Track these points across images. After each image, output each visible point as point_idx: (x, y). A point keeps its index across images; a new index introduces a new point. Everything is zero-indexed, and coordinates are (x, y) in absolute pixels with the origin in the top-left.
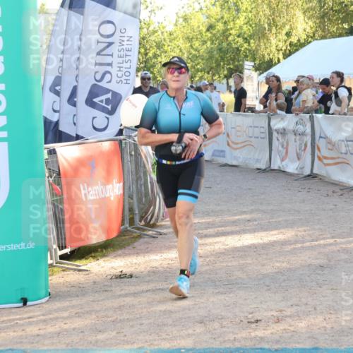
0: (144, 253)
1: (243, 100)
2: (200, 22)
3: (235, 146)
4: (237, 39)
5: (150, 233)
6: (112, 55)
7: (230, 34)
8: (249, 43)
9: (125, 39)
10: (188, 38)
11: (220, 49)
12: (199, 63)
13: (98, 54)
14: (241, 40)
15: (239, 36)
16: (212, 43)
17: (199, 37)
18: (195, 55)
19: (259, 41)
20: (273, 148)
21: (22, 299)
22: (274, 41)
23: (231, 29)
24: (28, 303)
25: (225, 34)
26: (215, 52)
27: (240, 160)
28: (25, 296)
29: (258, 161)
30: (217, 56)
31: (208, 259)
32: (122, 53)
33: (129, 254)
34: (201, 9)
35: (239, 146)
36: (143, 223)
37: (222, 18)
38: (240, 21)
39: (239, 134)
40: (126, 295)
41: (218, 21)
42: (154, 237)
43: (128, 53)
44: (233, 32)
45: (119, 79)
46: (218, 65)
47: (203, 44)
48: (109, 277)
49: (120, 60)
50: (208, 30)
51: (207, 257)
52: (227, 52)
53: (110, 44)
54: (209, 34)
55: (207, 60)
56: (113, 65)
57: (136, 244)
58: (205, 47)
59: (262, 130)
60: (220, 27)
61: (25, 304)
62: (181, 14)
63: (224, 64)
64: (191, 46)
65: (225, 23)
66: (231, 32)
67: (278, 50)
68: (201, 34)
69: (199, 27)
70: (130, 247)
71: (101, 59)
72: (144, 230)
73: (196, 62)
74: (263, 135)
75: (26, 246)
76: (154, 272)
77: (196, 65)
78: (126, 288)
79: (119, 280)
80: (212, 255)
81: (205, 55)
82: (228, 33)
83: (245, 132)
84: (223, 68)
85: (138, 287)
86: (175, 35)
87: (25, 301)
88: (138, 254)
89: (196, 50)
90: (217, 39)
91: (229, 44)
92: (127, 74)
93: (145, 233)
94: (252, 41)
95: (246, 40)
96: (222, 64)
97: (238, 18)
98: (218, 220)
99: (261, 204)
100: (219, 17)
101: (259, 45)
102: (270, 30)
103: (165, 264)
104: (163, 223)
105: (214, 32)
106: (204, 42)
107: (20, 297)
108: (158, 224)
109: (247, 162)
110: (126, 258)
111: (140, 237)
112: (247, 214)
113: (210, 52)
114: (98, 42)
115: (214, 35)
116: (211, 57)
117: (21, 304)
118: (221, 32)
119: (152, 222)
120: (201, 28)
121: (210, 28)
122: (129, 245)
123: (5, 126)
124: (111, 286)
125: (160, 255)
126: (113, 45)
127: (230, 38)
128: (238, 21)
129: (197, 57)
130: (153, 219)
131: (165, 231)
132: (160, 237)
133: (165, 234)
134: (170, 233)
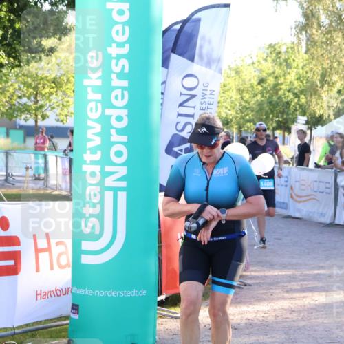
0: (235, 303)
1: (306, 155)
2: (251, 76)
3: (299, 199)
4: (287, 94)
6: (194, 107)
7: (281, 89)
8: (299, 97)
9: (208, 92)
10: (239, 90)
11: (270, 103)
12: (248, 114)
13: (181, 105)
14: (291, 96)
15: (289, 91)
16: (263, 96)
17: (250, 89)
18: (245, 106)
19: (311, 96)
20: (339, 203)
22: (325, 96)
23: (282, 84)
25: (276, 88)
26: (266, 105)
27: (304, 213)
28: (135, 342)
29: (322, 215)
30: (267, 109)
31: (302, 314)
32: (204, 106)
34: (253, 63)
35: (303, 199)
37: (274, 73)
38: (292, 77)
39: (303, 187)
41: (269, 75)
42: (240, 288)
43: (210, 106)
44: (283, 87)
46: (267, 117)
47: (254, 97)
48: (208, 327)
50: (259, 83)
51: (300, 312)
52: (277, 104)
53: (193, 96)
54: (260, 88)
55: (257, 112)
56: (195, 116)
58: (255, 99)
59: (328, 185)
60: (271, 81)
62: (233, 66)
63: (273, 117)
64: (242, 98)
65: (276, 77)
66: (281, 87)
67: (329, 107)
68: (252, 87)
69: (250, 80)
71: (183, 110)
73: (246, 113)
74: (328, 190)
75: (138, 293)
77: (246, 116)
80: (304, 310)
82: (278, 87)
83: (310, 186)
84: (272, 120)
85: (240, 339)
86: (229, 86)
89: (246, 102)
90: (267, 92)
91: (280, 98)
94: (302, 96)
95: (296, 95)
96: (271, 116)
97: (289, 73)
98: (297, 273)
100: (271, 71)
101: (311, 101)
102: (322, 87)
103: (260, 316)
104: (244, 273)
105: (265, 85)
106: (255, 95)
107: (130, 343)
109: (311, 215)
113: (260, 104)
114: (181, 94)
115: (265, 88)
116: (261, 109)
118: (271, 86)
120: (252, 81)
121: (261, 81)
125: (251, 307)
126: (196, 97)
127: (280, 93)
128: (288, 77)
129: (247, 109)
131: (248, 282)
132: (245, 287)
133: (250, 285)
134: (254, 284)
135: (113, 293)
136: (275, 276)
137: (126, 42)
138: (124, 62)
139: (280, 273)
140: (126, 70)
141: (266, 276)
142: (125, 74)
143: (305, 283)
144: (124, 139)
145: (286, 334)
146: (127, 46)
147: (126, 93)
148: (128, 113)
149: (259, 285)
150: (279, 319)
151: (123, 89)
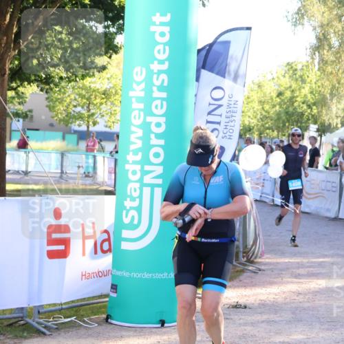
0: (250, 286)
1: (316, 158)
2: (271, 90)
3: (309, 196)
4: (302, 105)
5: (250, 268)
6: (221, 115)
7: (296, 101)
8: (312, 109)
9: (232, 103)
10: (261, 102)
11: (287, 113)
12: (267, 123)
13: (209, 113)
14: (305, 107)
15: (303, 103)
16: (280, 107)
17: (270, 101)
18: (265, 116)
19: (322, 108)
20: (342, 200)
21: (161, 321)
22: (334, 109)
23: (297, 97)
24: (166, 325)
25: (292, 100)
26: (282, 115)
27: (312, 208)
28: (163, 319)
29: (328, 210)
30: (284, 118)
31: (307, 297)
32: (229, 114)
33: (238, 287)
34: (273, 79)
35: (312, 196)
36: (245, 259)
37: (290, 87)
38: (306, 91)
39: (312, 186)
40: (245, 324)
41: (287, 89)
42: (255, 272)
43: (234, 114)
44: (298, 99)
45: (224, 135)
46: (284, 125)
47: (273, 107)
48: (226, 306)
49: (227, 120)
50: (278, 96)
51: (305, 294)
52: (293, 114)
53: (220, 106)
54: (278, 100)
55: (275, 121)
56: (222, 124)
57: (241, 278)
58: (274, 109)
59: (334, 184)
60: (288, 94)
61: (163, 325)
62: (256, 81)
63: (289, 125)
64: (263, 108)
65: (293, 91)
66: (297, 99)
67: (337, 117)
68: (272, 99)
69: (270, 93)
70: (237, 280)
71: (211, 118)
72: (246, 265)
73: (266, 121)
74: (334, 189)
75: (168, 276)
76: (263, 305)
77: (266, 124)
78: (243, 317)
79: (235, 309)
80: (309, 293)
81: (273, 116)
82: (294, 100)
83: (318, 185)
84: (288, 128)
85: (253, 318)
86: (252, 98)
87: (163, 323)
88: (245, 287)
89: (266, 112)
90: (285, 103)
91: (295, 109)
92: (231, 131)
93: (246, 267)
94: (314, 107)
95: (309, 107)
96: (287, 124)
97: (304, 88)
98: (305, 261)
99: (338, 249)
100: (288, 86)
101: (321, 112)
102: (332, 100)
103: (271, 297)
104: (259, 260)
105: (283, 98)
106: (274, 106)
107: (159, 319)
108: (255, 260)
109: (318, 210)
110: (236, 290)
111: (243, 271)
112: (329, 257)
113: (278, 114)
114: (210, 104)
115: (283, 100)
116: (279, 119)
117: (160, 325)
118: (289, 98)
119: (252, 259)
120: (272, 94)
121: (280, 94)
122: (235, 278)
123: (162, 174)
124: (230, 315)
125: (264, 289)
126: (222, 107)
127: (296, 104)
128: (303, 90)
129: (267, 118)
130: (253, 257)
131: (263, 267)
132: (260, 272)
133: (264, 270)
134: (268, 269)
135: (146, 276)
136: (286, 262)
137: (166, 60)
138: (164, 77)
139: (291, 261)
140: (166, 84)
141: (278, 263)
142: (165, 87)
143: (312, 269)
144: (162, 142)
145: (293, 313)
146: (167, 63)
147: (165, 103)
148: (166, 120)
149: (272, 270)
150: (288, 300)
151: (163, 99)
